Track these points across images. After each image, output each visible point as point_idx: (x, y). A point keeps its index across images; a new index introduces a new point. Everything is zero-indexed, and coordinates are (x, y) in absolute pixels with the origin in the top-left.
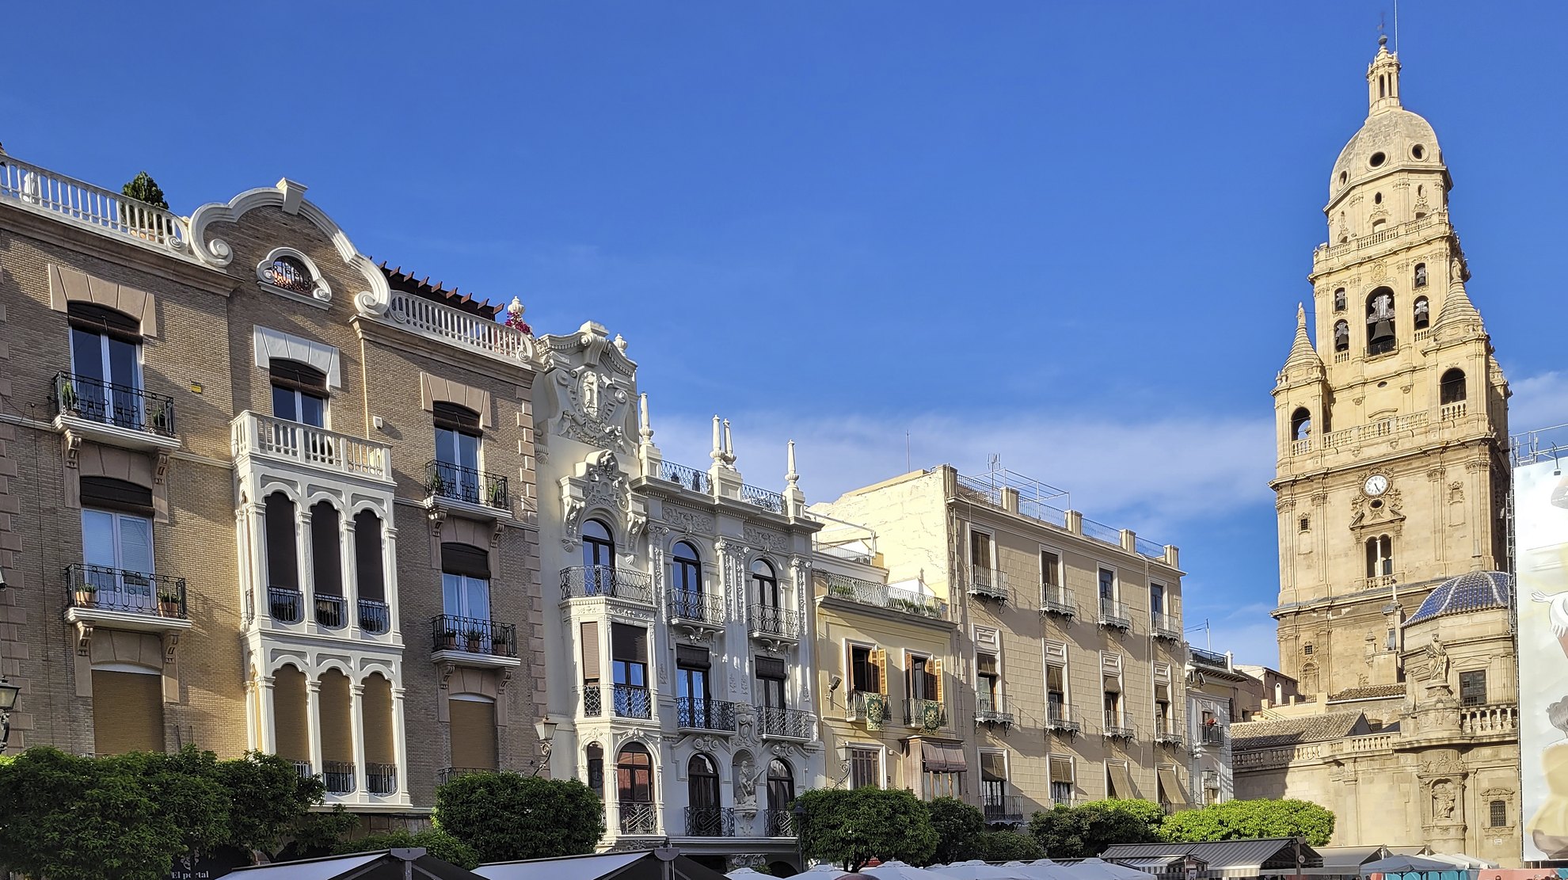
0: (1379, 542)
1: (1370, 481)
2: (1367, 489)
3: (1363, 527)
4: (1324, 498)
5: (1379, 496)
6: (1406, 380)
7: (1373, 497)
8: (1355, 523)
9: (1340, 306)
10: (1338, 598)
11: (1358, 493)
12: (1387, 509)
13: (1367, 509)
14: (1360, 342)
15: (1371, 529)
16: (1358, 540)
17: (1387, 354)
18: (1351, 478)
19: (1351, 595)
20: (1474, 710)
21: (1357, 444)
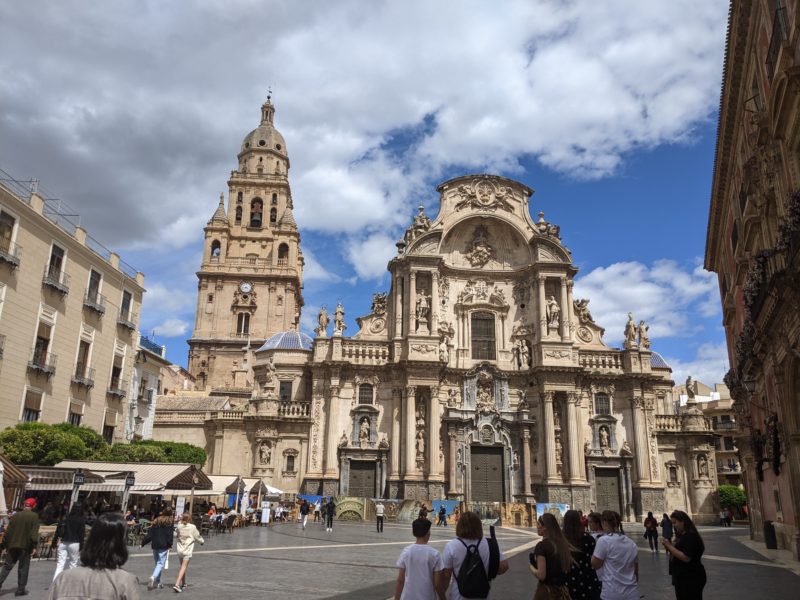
0: (244, 316)
1: (243, 285)
2: (242, 288)
3: (237, 307)
4: (221, 287)
5: (247, 293)
6: (264, 242)
7: (244, 293)
8: (234, 304)
9: (240, 200)
10: (221, 340)
11: (238, 289)
12: (249, 300)
13: (240, 297)
14: (247, 219)
15: (241, 308)
16: (235, 313)
17: (258, 228)
18: (236, 281)
19: (228, 340)
20: (285, 403)
21: (240, 266)
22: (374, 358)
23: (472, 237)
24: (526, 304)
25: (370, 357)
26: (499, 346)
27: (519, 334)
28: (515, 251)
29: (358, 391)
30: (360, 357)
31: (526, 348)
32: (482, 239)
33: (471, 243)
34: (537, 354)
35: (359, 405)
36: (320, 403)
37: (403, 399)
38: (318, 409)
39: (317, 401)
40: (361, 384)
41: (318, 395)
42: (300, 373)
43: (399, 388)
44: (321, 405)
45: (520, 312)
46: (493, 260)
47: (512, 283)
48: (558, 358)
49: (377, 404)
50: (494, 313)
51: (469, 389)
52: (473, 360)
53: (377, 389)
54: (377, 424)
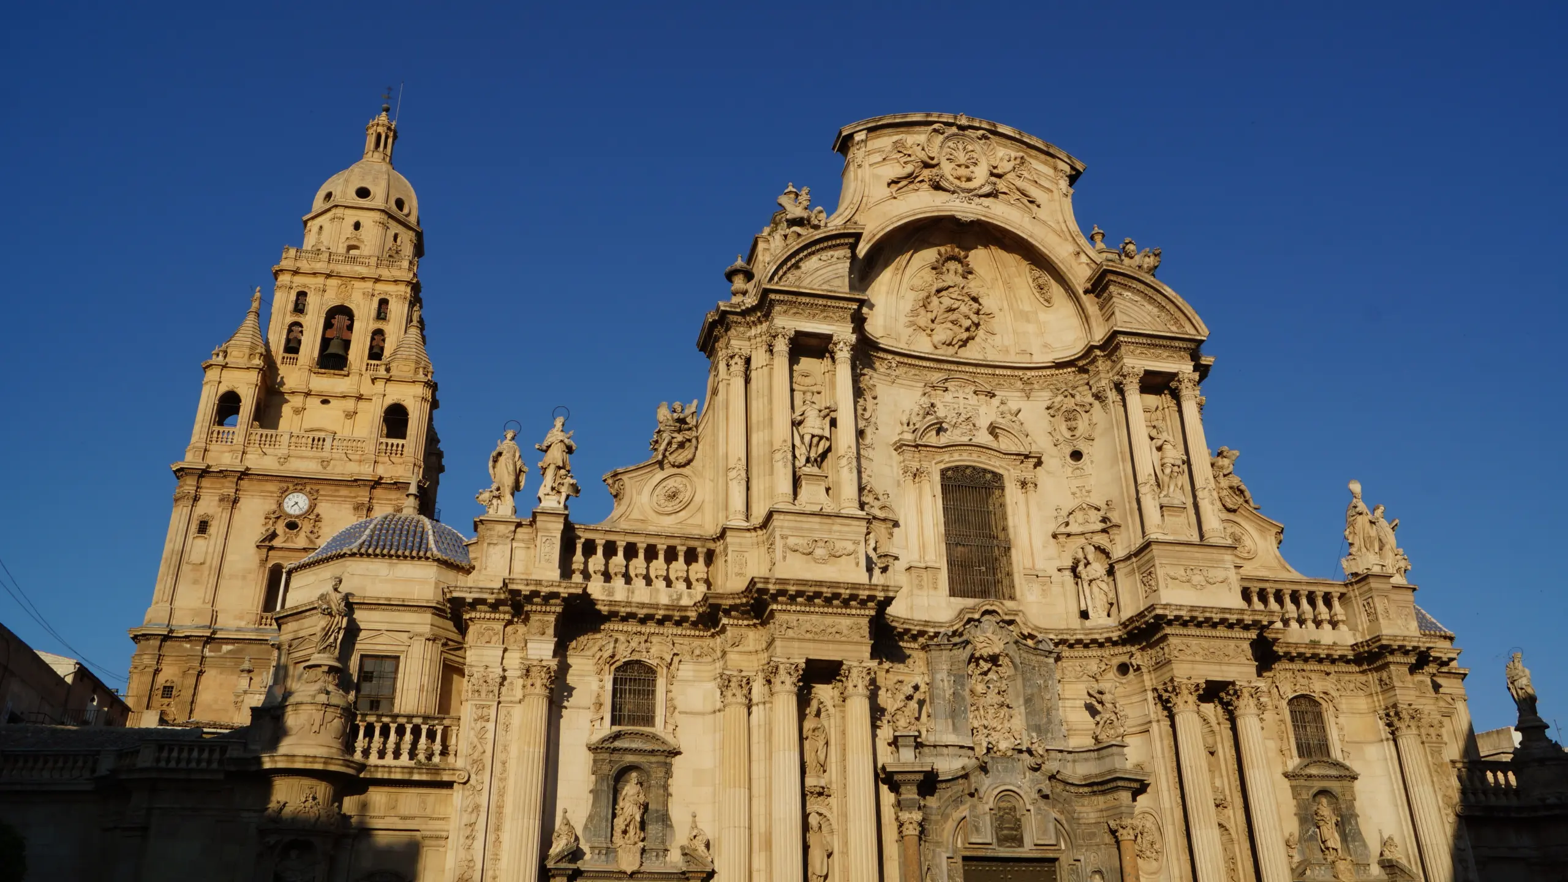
0: (286, 573)
1: (291, 496)
2: (285, 505)
3: (271, 548)
4: (235, 501)
5: (297, 517)
6: (350, 404)
7: (291, 516)
8: (263, 541)
9: (299, 307)
10: (221, 629)
11: (274, 507)
12: (302, 534)
13: (280, 528)
14: (312, 352)
15: (280, 553)
16: (261, 563)
17: (336, 372)
18: (273, 487)
19: (239, 630)
20: (371, 719)
21: (286, 452)
22: (659, 584)
24: (1082, 447)
25: (649, 581)
26: (1020, 559)
27: (1073, 528)
28: (1041, 315)
29: (609, 686)
30: (618, 582)
31: (1098, 568)
32: (953, 279)
33: (927, 290)
34: (1132, 580)
35: (613, 727)
36: (488, 720)
37: (754, 709)
38: (481, 739)
39: (479, 712)
40: (618, 664)
41: (483, 694)
42: (426, 630)
43: (743, 674)
44: (491, 726)
45: (1070, 470)
46: (984, 337)
47: (1043, 398)
48: (1200, 588)
49: (670, 728)
50: (1000, 471)
51: (949, 681)
52: (952, 599)
53: (671, 679)
54: (671, 790)
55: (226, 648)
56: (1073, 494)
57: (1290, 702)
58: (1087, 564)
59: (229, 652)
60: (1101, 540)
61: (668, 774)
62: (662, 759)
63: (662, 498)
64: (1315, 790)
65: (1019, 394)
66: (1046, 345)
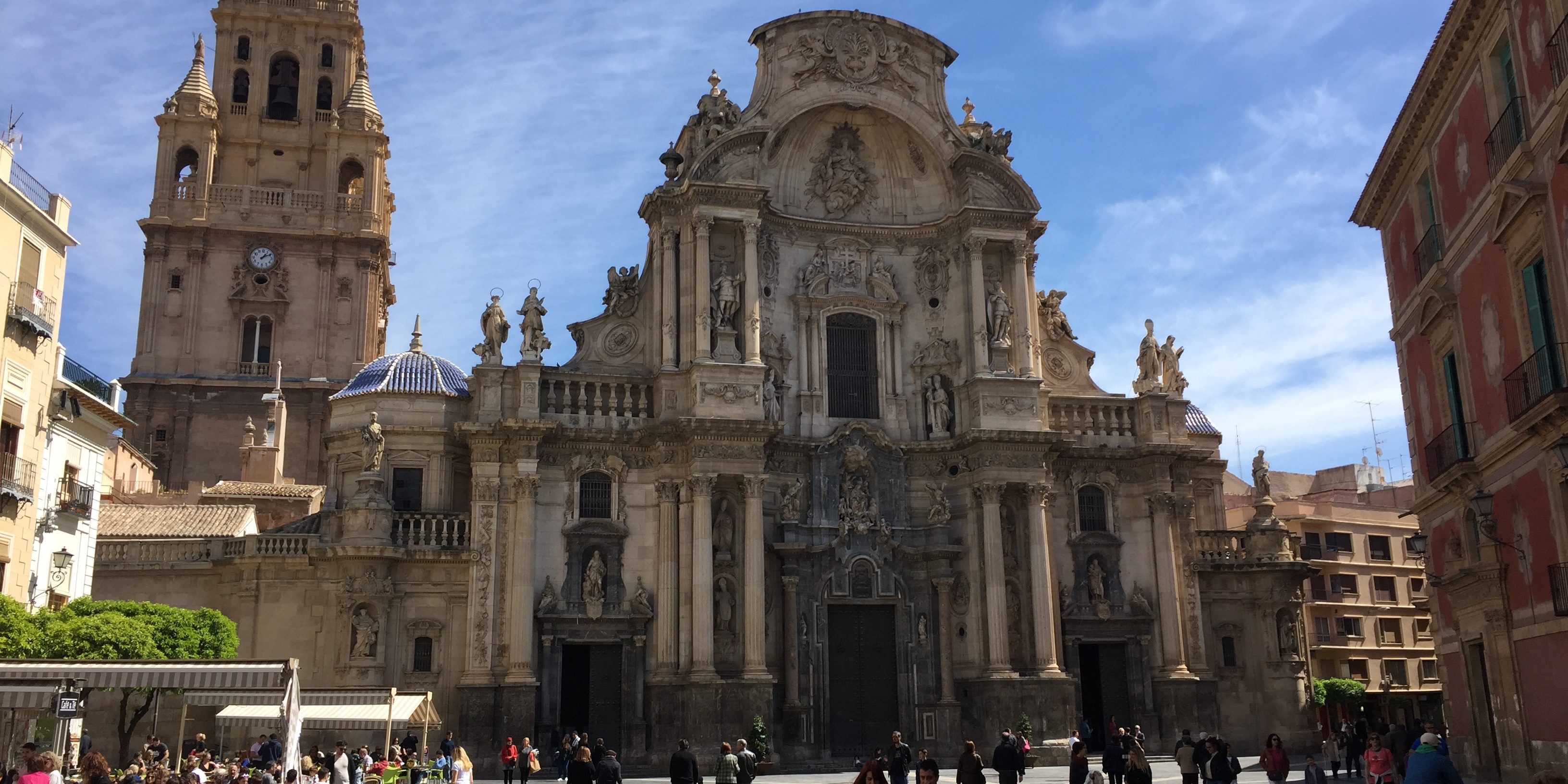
0: (258, 323)
1: (256, 251)
2: (252, 260)
3: (242, 302)
4: (204, 257)
5: (265, 271)
6: (303, 156)
7: (258, 270)
8: (235, 295)
9: (242, 56)
10: (204, 378)
11: (242, 261)
12: (272, 288)
13: (250, 282)
14: (261, 100)
15: (253, 306)
16: (236, 316)
17: (287, 122)
18: (238, 243)
19: (220, 379)
20: (407, 516)
21: (247, 207)
22: (613, 414)
23: (825, 148)
24: (939, 296)
25: (606, 411)
26: (883, 386)
27: (929, 361)
28: (916, 182)
29: (577, 490)
30: (583, 413)
31: (941, 394)
32: (846, 154)
33: (824, 161)
34: (965, 404)
35: (581, 519)
36: (492, 516)
37: (681, 506)
38: (488, 530)
39: (485, 511)
40: (583, 473)
41: (487, 498)
42: (441, 448)
43: (674, 481)
44: (494, 520)
45: (928, 314)
46: (869, 201)
47: (912, 252)
48: (1011, 414)
49: (622, 518)
50: (874, 317)
51: (824, 482)
52: (831, 419)
53: (621, 484)
54: (624, 561)
55: (210, 395)
56: (930, 334)
57: (1080, 491)
58: (935, 390)
59: (214, 398)
60: (946, 371)
61: (621, 551)
62: (616, 541)
63: (612, 343)
64: (1090, 554)
65: (892, 250)
66: (918, 208)
